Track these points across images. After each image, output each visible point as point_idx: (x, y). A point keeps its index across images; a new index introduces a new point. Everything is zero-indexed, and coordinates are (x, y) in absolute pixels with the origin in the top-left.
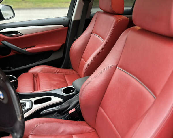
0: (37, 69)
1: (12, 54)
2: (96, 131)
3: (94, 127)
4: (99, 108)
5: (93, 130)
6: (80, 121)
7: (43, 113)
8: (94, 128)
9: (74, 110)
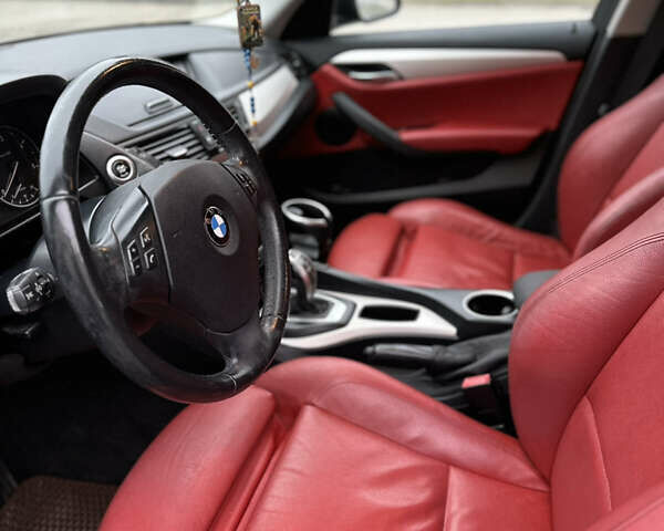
0: (419, 212)
1: (356, 143)
2: (550, 493)
3: (546, 473)
4: (579, 401)
5: (541, 487)
6: (501, 430)
7: (374, 353)
8: (546, 480)
9: (483, 380)
